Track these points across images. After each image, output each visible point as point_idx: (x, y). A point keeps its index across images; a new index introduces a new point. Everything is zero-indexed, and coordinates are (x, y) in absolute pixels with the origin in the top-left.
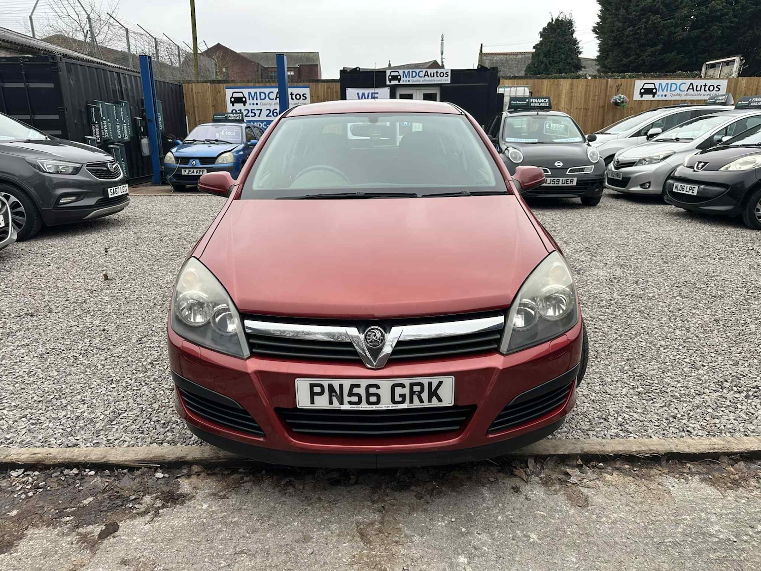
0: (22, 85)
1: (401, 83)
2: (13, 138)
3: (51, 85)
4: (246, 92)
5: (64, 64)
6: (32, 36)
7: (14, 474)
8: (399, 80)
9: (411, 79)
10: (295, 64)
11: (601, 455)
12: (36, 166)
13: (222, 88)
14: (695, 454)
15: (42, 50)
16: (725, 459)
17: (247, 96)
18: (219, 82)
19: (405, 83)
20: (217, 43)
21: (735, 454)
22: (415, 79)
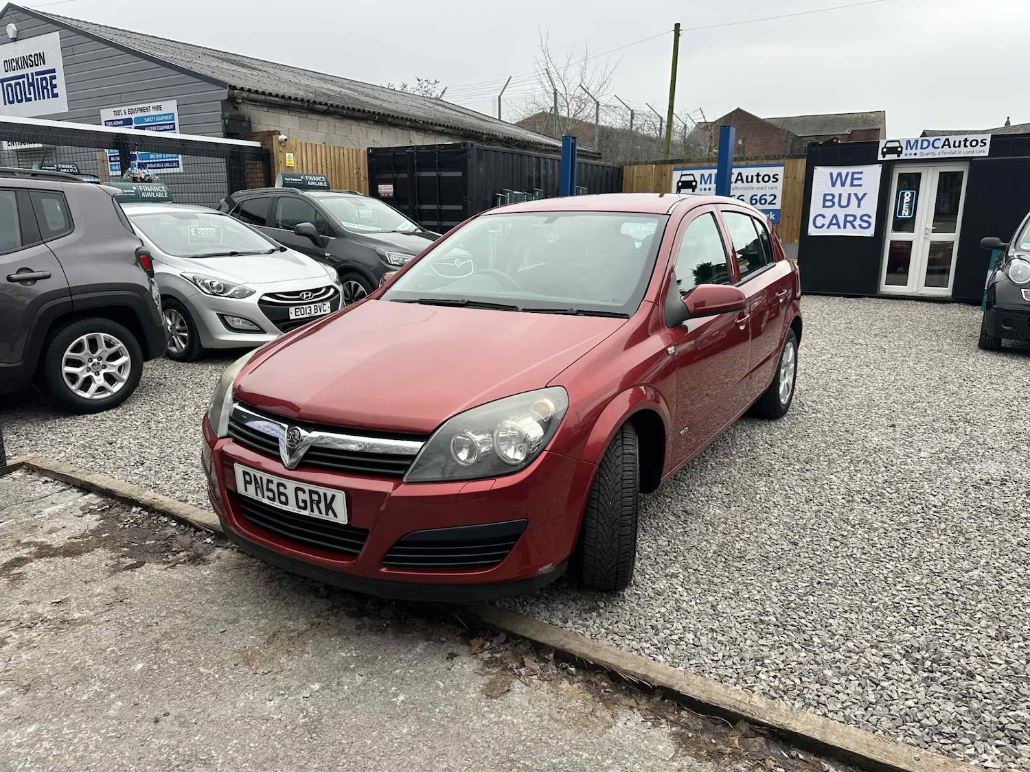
0: (434, 174)
1: (902, 157)
2: (380, 229)
3: (459, 174)
4: (697, 174)
5: (475, 150)
6: (498, 118)
7: (134, 509)
8: (899, 153)
9: (919, 151)
10: (845, 129)
11: (579, 658)
12: (383, 257)
13: (669, 170)
14: (699, 701)
15: (486, 134)
16: (744, 728)
17: (698, 179)
18: (665, 162)
19: (909, 157)
20: (736, 108)
21: (761, 724)
22: (925, 151)
